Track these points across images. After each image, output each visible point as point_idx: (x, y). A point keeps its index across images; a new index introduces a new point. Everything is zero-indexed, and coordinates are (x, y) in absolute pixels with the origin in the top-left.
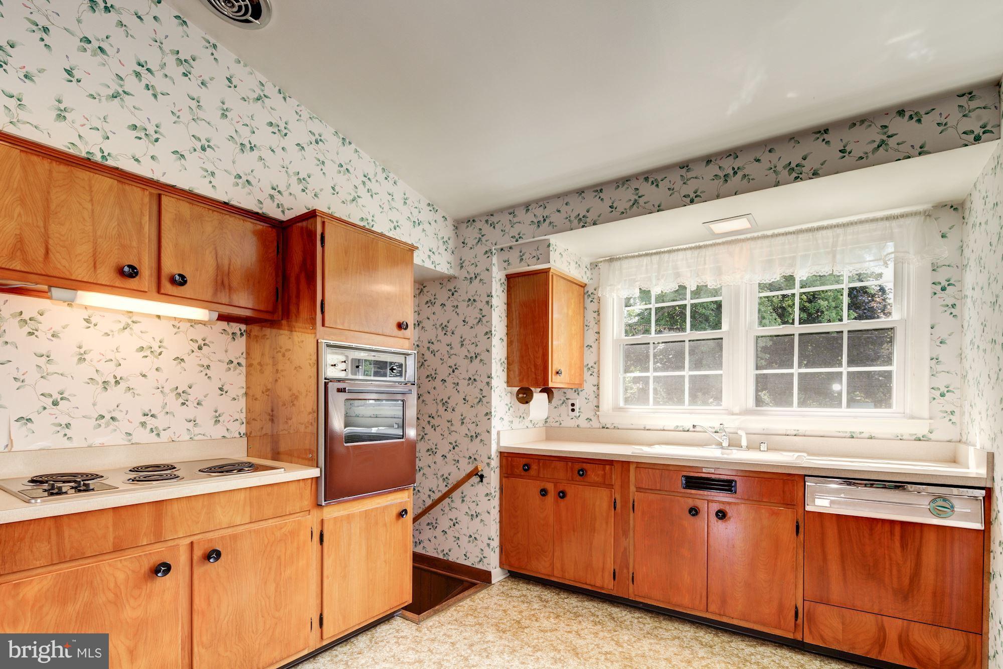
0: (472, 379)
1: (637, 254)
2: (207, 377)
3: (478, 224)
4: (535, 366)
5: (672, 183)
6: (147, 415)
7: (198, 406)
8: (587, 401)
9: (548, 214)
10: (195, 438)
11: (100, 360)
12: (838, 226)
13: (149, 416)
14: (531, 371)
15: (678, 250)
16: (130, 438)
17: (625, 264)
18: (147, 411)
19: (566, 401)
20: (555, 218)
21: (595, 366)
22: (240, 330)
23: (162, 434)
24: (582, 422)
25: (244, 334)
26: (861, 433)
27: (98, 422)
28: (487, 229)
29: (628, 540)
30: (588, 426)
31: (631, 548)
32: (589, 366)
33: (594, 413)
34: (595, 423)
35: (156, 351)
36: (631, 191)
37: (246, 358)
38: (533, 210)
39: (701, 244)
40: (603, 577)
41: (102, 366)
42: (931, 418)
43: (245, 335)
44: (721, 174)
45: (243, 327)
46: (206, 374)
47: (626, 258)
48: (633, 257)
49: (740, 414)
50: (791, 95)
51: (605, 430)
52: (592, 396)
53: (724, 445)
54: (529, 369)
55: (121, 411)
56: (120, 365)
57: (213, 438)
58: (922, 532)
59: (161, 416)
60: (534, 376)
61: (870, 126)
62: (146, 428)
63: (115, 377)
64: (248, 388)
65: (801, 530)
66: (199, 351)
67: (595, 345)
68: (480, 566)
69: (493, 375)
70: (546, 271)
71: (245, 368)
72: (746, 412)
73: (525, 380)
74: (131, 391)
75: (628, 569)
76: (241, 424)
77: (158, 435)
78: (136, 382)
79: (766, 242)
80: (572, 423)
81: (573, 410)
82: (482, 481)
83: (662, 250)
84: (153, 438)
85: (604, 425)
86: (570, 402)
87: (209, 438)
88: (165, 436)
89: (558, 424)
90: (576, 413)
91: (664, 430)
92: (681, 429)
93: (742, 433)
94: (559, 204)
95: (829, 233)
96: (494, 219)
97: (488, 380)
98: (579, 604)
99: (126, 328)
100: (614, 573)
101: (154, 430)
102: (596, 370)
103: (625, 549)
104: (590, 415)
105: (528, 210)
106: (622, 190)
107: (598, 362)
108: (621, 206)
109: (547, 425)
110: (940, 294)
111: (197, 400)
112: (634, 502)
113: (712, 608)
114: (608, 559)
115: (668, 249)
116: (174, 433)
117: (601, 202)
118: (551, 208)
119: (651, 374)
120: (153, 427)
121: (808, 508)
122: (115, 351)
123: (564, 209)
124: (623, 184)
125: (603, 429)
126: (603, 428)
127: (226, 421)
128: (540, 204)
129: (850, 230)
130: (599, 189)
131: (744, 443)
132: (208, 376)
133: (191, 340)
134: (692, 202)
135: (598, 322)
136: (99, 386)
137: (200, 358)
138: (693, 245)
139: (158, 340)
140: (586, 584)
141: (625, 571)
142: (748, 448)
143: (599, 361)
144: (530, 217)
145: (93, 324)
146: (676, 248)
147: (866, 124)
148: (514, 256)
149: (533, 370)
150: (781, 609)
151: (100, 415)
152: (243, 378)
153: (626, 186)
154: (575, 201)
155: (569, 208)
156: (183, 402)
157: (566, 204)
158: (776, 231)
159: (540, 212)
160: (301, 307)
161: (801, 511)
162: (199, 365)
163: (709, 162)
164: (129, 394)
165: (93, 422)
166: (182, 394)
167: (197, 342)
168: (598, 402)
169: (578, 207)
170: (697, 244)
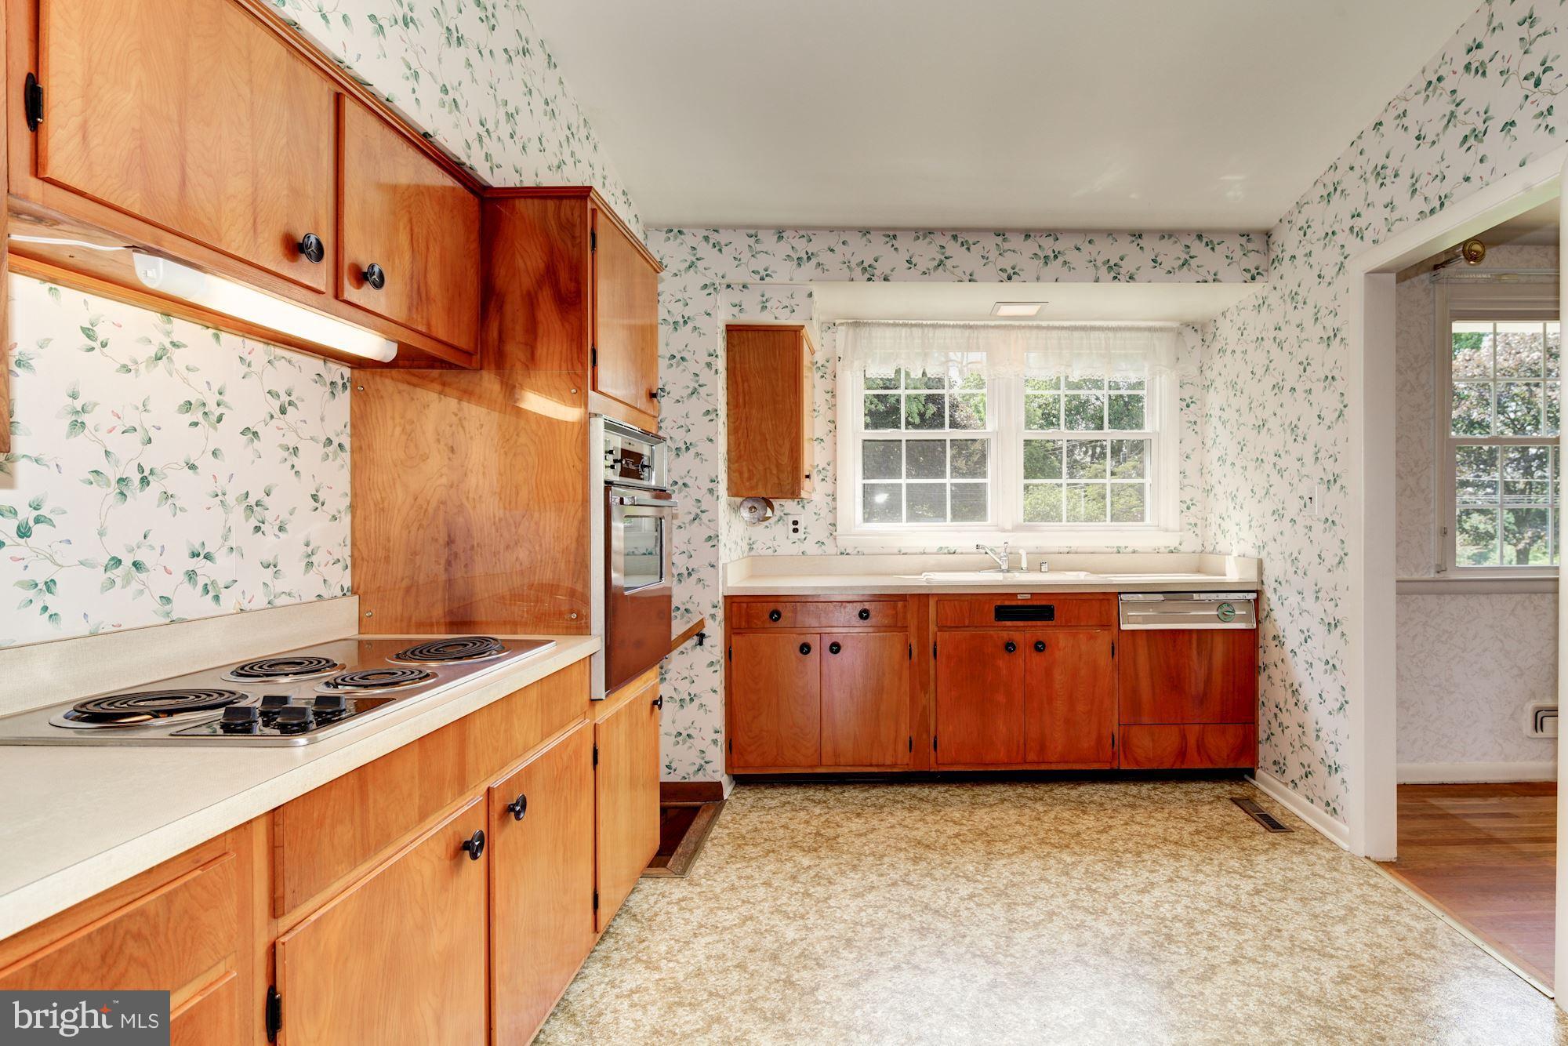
0: (680, 483)
1: (891, 322)
2: (294, 471)
3: (689, 240)
4: (778, 466)
5: (986, 250)
6: (198, 555)
7: (280, 534)
8: (817, 517)
9: (815, 251)
10: (278, 602)
11: (114, 428)
12: (1108, 329)
13: (202, 556)
14: (771, 473)
15: (944, 326)
16: (168, 608)
17: (877, 332)
18: (197, 547)
19: (785, 518)
20: (825, 258)
21: (828, 468)
22: (343, 378)
23: (224, 595)
24: (810, 547)
25: (348, 384)
26: (1126, 547)
27: (109, 574)
28: (705, 250)
29: (927, 696)
30: (820, 552)
31: (933, 704)
32: (820, 468)
33: (828, 534)
34: (830, 548)
35: (213, 414)
36: (935, 248)
37: (352, 436)
38: (790, 240)
39: (971, 323)
40: (895, 751)
41: (115, 442)
42: (1181, 531)
43: (349, 388)
44: (1042, 254)
45: (347, 372)
46: (293, 466)
47: (879, 325)
48: (888, 325)
49: (1013, 530)
50: (1133, 196)
51: (844, 556)
52: (824, 512)
53: (1003, 568)
54: (768, 471)
55: (152, 548)
56: (150, 441)
57: (303, 600)
58: (1212, 636)
59: (221, 557)
60: (776, 481)
61: (1176, 242)
62: (195, 584)
63: (141, 469)
64: (354, 495)
65: (1116, 651)
66: (282, 416)
67: (828, 439)
68: (700, 778)
69: (719, 479)
70: (796, 329)
71: (349, 453)
72: (1017, 528)
73: (760, 486)
74: (170, 501)
75: (928, 732)
76: (344, 570)
77: (217, 598)
78: (178, 481)
79: (1042, 334)
80: (796, 549)
81: (795, 530)
82: (701, 643)
83: (924, 322)
84: (207, 605)
85: (843, 551)
86: (791, 519)
87: (298, 601)
88: (230, 601)
89: (770, 551)
90: (800, 535)
91: (924, 553)
92: (946, 551)
93: (1023, 552)
94: (833, 240)
95: (1102, 335)
96: (722, 237)
97: (711, 485)
98: (866, 794)
99: (161, 358)
100: (911, 742)
101: (210, 588)
102: (830, 474)
103: (924, 708)
104: (823, 535)
105: (780, 238)
106: (922, 244)
107: (833, 462)
108: (923, 263)
109: (753, 553)
110: (1186, 410)
111: (278, 522)
112: (935, 645)
113: (1031, 757)
114: (903, 725)
115: (932, 322)
116: (243, 592)
117: (894, 252)
118: (818, 245)
119: (904, 481)
120: (209, 583)
121: (1124, 627)
122: (141, 408)
123: (839, 248)
124: (925, 237)
125: (843, 556)
126: (842, 554)
127: (323, 564)
128: (802, 233)
129: (1119, 334)
130: (891, 233)
131: (1024, 565)
132: (296, 469)
133: (269, 392)
134: (1010, 278)
135: (833, 407)
136: (111, 489)
137: (282, 432)
138: (962, 323)
139: (215, 388)
140: (871, 765)
141: (925, 736)
142: (1029, 570)
143: (835, 460)
144: (783, 248)
145: (99, 343)
146: (942, 322)
147: (1173, 239)
148: (750, 300)
149: (775, 472)
150: (1099, 739)
151: (113, 558)
152: (345, 476)
153: (928, 240)
154: (856, 242)
155: (847, 250)
156: (258, 524)
157: (844, 243)
158: (1051, 323)
159: (802, 246)
160: (541, 351)
161: (1115, 631)
162: (281, 446)
163: (1028, 236)
164: (166, 508)
165: (101, 576)
166: (255, 508)
167: (279, 396)
168: (835, 518)
169: (860, 249)
170: (967, 322)
